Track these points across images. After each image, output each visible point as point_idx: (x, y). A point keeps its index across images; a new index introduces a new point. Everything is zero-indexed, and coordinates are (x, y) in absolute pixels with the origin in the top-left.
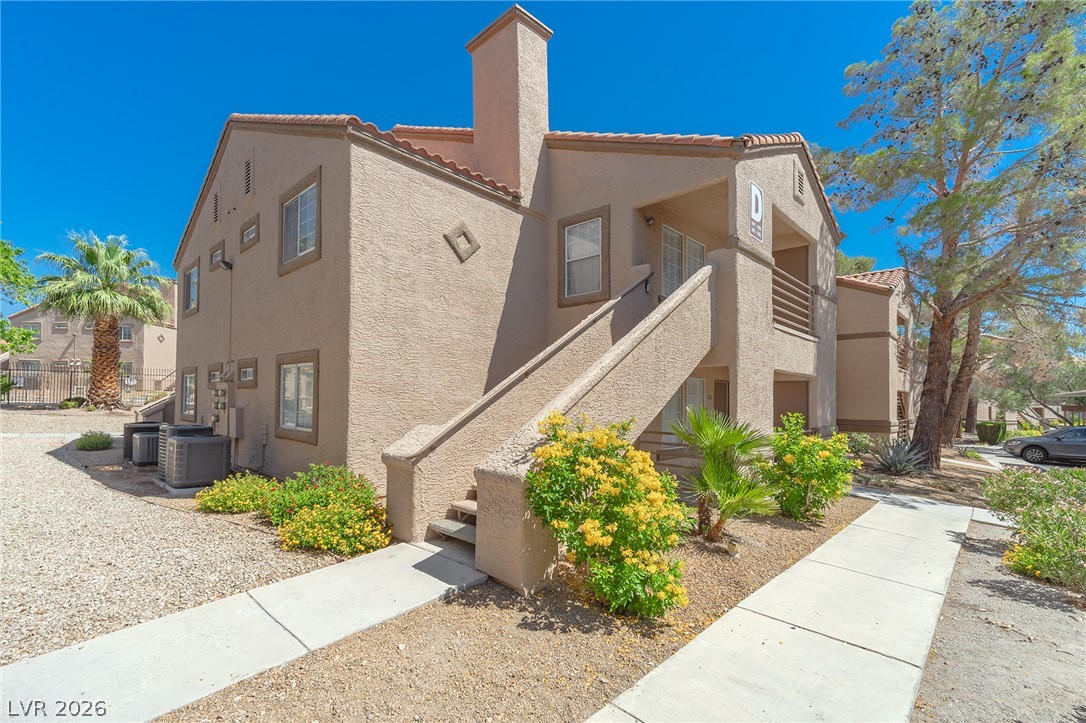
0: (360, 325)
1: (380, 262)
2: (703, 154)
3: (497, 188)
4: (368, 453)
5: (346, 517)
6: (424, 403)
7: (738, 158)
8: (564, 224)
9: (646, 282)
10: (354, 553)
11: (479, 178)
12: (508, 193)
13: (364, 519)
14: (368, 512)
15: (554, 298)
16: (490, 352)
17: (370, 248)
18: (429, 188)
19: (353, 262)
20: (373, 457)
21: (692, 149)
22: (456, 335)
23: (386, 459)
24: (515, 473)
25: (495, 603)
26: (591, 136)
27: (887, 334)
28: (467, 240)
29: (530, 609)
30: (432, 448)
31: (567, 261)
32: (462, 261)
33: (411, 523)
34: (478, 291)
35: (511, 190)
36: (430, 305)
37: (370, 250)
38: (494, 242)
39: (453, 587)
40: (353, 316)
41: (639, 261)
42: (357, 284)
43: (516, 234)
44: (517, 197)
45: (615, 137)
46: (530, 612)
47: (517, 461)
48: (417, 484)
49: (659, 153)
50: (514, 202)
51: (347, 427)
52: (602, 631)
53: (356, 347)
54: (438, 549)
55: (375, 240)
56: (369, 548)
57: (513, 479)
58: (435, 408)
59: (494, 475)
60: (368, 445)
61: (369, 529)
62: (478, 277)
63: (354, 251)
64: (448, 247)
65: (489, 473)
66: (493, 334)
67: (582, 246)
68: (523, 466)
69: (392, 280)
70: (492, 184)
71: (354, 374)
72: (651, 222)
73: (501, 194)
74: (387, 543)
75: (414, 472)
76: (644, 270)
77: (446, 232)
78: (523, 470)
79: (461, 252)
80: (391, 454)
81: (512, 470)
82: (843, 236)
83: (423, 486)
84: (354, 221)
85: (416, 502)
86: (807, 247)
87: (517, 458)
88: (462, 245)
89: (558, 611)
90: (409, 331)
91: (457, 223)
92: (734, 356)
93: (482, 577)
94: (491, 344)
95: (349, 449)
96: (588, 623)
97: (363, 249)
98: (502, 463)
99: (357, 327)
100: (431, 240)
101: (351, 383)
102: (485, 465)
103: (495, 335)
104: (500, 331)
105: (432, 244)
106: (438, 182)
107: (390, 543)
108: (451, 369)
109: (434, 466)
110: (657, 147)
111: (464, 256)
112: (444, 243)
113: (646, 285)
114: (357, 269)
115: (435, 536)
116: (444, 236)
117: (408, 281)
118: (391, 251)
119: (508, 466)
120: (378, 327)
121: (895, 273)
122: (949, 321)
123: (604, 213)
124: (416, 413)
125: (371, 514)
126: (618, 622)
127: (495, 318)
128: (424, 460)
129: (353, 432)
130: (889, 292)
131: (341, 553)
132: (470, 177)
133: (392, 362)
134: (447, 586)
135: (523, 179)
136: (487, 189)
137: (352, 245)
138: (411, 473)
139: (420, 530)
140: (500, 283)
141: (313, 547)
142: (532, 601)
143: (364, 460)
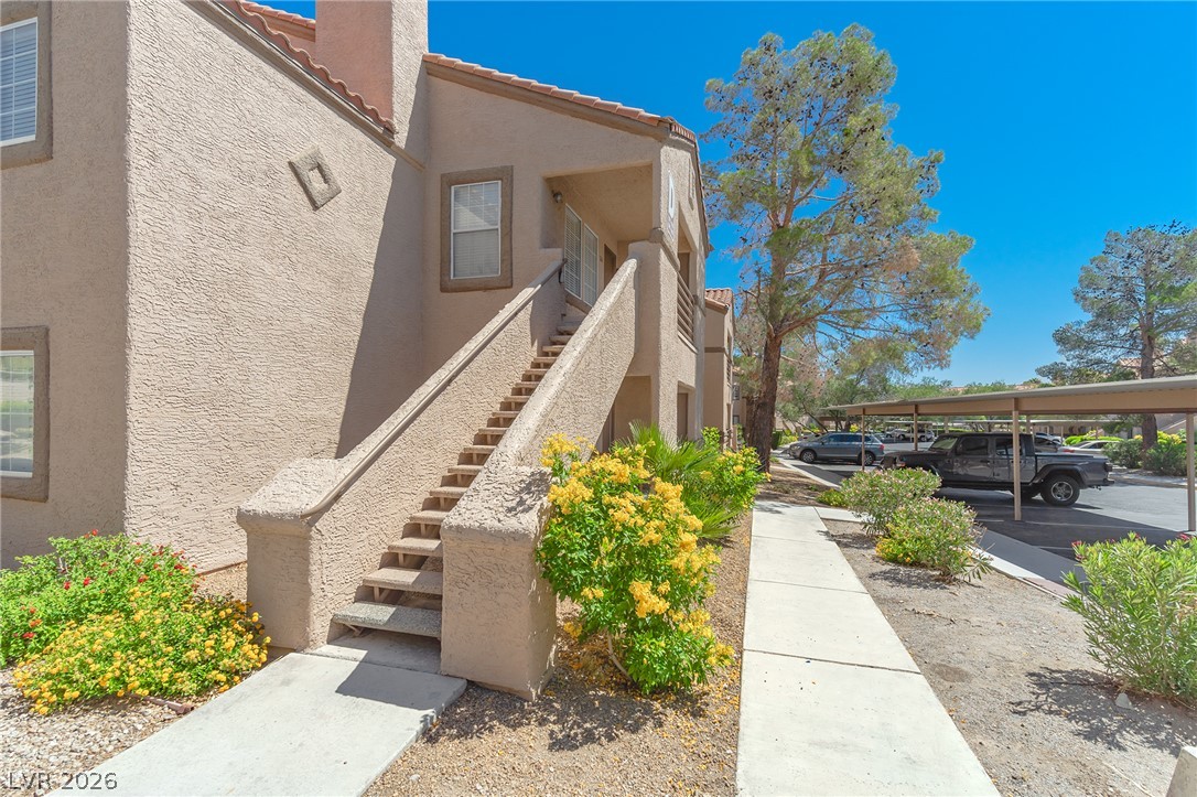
0: (148, 288)
1: (184, 185)
2: (626, 128)
3: (364, 110)
4: (164, 507)
5: (181, 630)
6: (260, 422)
7: (662, 141)
8: (449, 181)
9: (560, 271)
10: (205, 690)
11: (341, 88)
12: (378, 121)
13: (218, 627)
14: (222, 614)
15: (435, 278)
16: (354, 346)
17: (168, 159)
18: (265, 83)
19: (133, 174)
20: (174, 514)
21: (616, 119)
22: (307, 320)
23: (245, 519)
24: (517, 526)
25: (500, 722)
26: (491, 73)
27: (723, 350)
28: (324, 176)
29: (552, 718)
30: (337, 497)
31: (453, 231)
32: (316, 208)
33: (305, 619)
34: (337, 256)
35: (384, 119)
36: (268, 269)
37: (166, 162)
38: (359, 189)
39: (430, 712)
40: (133, 271)
41: (548, 243)
42: (141, 217)
43: (387, 183)
44: (390, 130)
45: (520, 82)
46: (554, 723)
47: (513, 509)
48: (315, 557)
49: (575, 114)
50: (384, 136)
51: (124, 466)
52: (650, 723)
53: (141, 327)
54: (361, 654)
55: (176, 147)
56: (235, 675)
57: (517, 537)
58: (276, 429)
59: (480, 532)
60: (166, 494)
61: (232, 643)
62: (338, 236)
63: (137, 156)
64: (296, 182)
65: (470, 530)
66: (357, 320)
67: (474, 214)
68: (527, 515)
69: (206, 219)
70: (358, 102)
71: (136, 372)
72: (559, 198)
73: (369, 120)
74: (265, 659)
75: (311, 538)
76: (556, 255)
77: (294, 159)
78: (530, 522)
79: (315, 193)
80: (260, 510)
81: (511, 523)
82: (712, 249)
83: (325, 558)
84: (137, 106)
85: (314, 584)
86: (688, 254)
87: (510, 504)
88: (317, 185)
89: (586, 711)
90: (234, 305)
91: (308, 149)
92: (657, 364)
93: (460, 685)
94: (355, 335)
95: (129, 503)
96: (629, 717)
97: (154, 156)
98: (487, 514)
99: (143, 292)
100: (270, 166)
101: (132, 390)
102: (460, 518)
103: (361, 322)
104: (367, 317)
105: (270, 173)
106: (280, 77)
107: (271, 658)
108: (299, 369)
109: (338, 524)
110: (574, 106)
111: (319, 200)
112: (289, 175)
113: (560, 274)
114: (142, 190)
115: (345, 632)
116: (291, 164)
117: (233, 225)
118: (204, 171)
119: (501, 517)
120: (183, 296)
121: (725, 292)
122: (778, 341)
123: (505, 176)
124: (246, 437)
125: (228, 617)
126: (657, 705)
127: (360, 298)
128: (326, 516)
129: (137, 475)
130: (724, 310)
131: (179, 694)
132: (329, 83)
133: (207, 355)
134: (418, 714)
135: (396, 108)
136: (351, 108)
137: (133, 146)
138: (307, 539)
139: (320, 627)
140: (365, 246)
141: (114, 696)
142: (546, 705)
143: (158, 520)
